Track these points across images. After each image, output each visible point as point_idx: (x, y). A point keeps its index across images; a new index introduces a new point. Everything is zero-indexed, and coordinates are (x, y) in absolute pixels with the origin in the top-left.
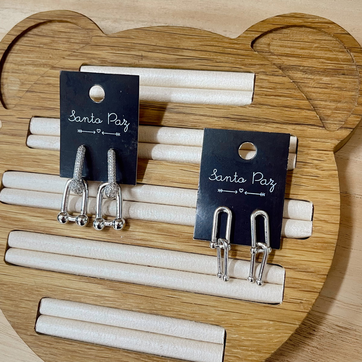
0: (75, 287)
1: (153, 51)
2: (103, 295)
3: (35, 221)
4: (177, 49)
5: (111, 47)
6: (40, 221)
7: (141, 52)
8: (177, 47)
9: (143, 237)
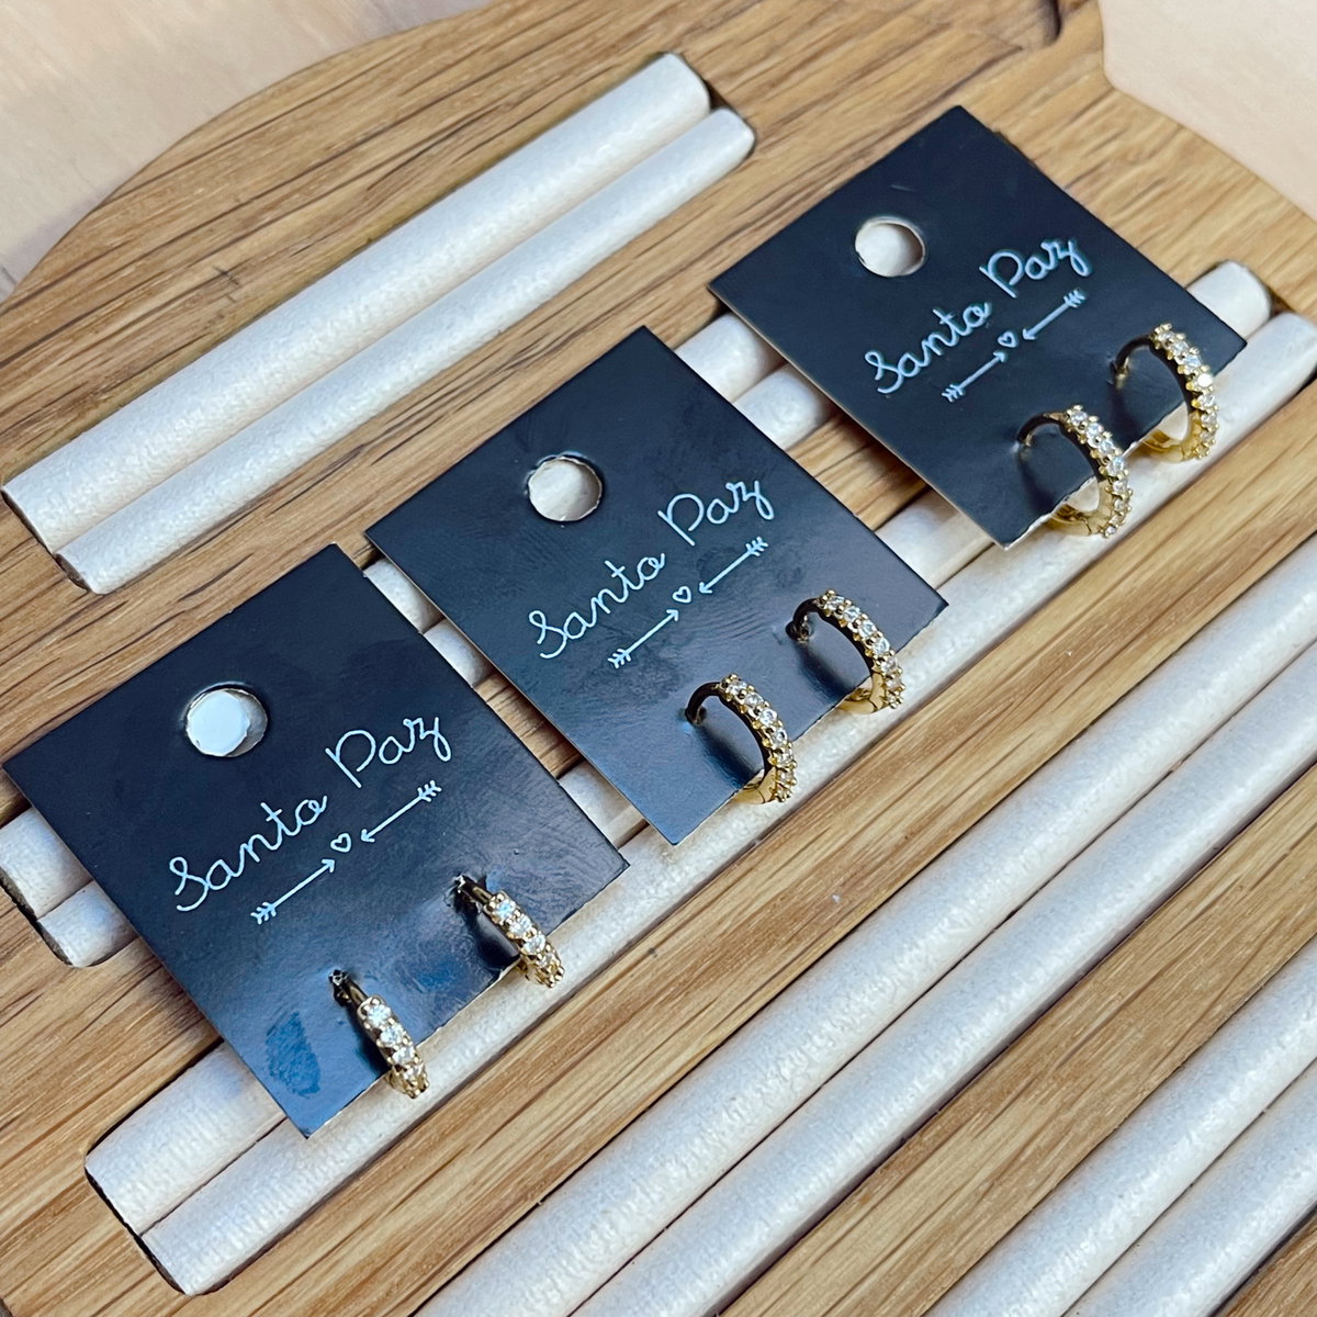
0: (880, 1245)
1: (252, 229)
2: (1006, 1153)
3: (445, 1196)
4: (334, 164)
5: (65, 333)
6: (469, 1176)
7: (206, 265)
8: (326, 157)
9: (905, 824)
